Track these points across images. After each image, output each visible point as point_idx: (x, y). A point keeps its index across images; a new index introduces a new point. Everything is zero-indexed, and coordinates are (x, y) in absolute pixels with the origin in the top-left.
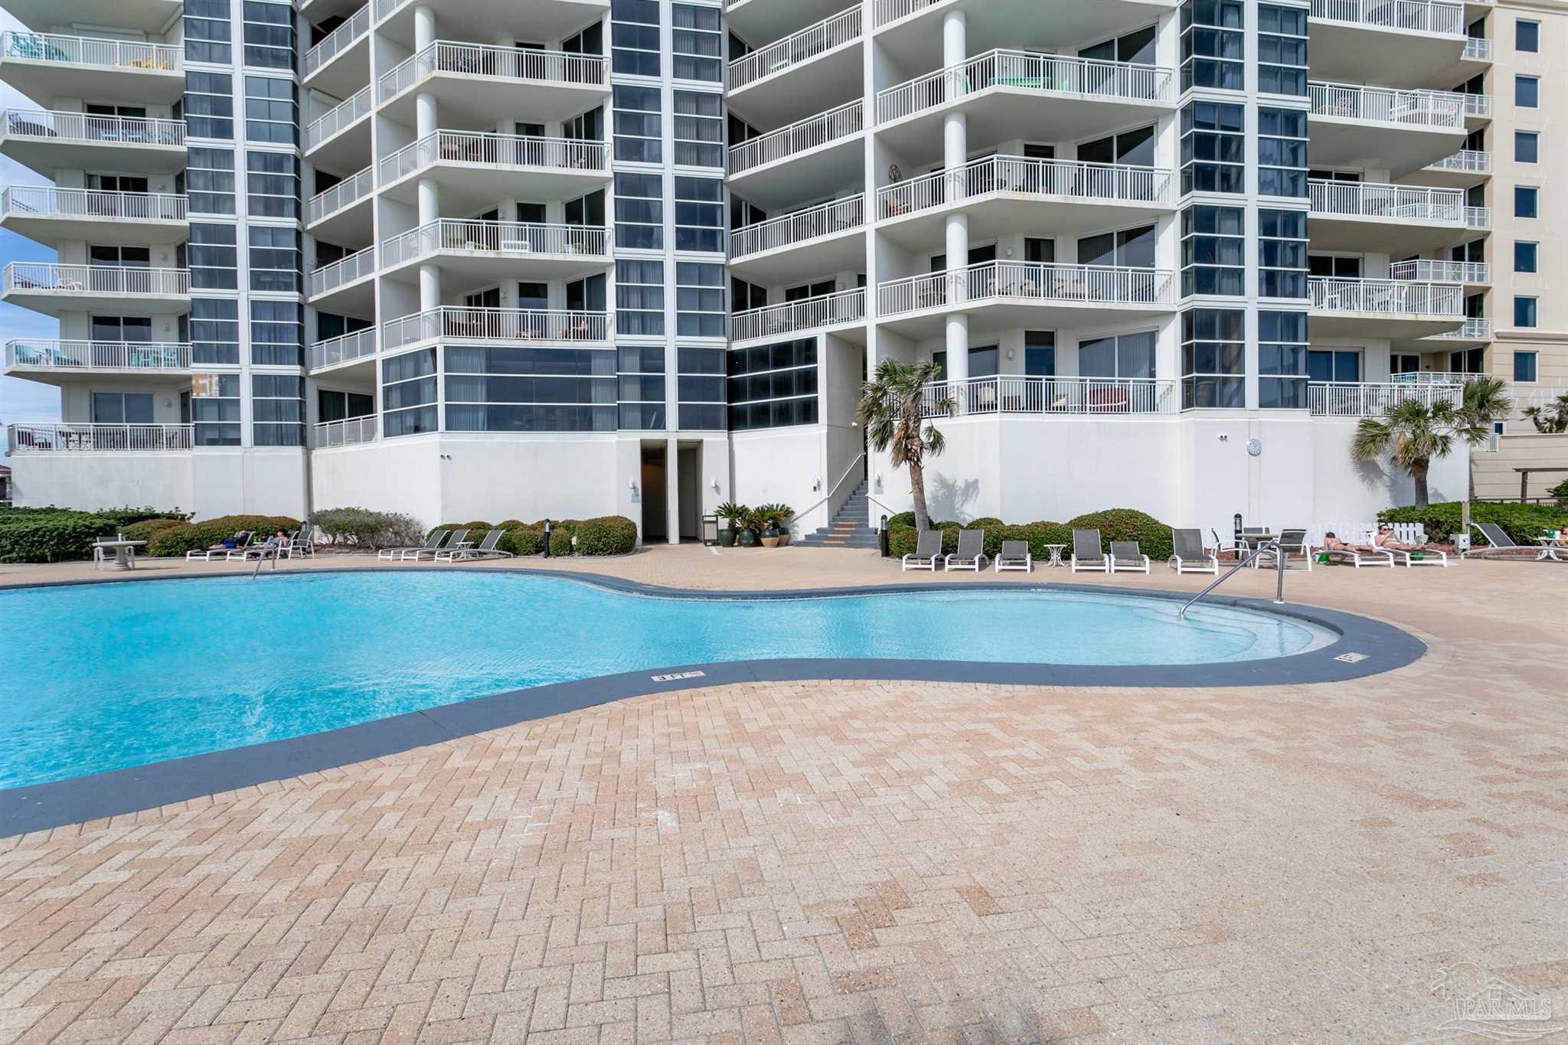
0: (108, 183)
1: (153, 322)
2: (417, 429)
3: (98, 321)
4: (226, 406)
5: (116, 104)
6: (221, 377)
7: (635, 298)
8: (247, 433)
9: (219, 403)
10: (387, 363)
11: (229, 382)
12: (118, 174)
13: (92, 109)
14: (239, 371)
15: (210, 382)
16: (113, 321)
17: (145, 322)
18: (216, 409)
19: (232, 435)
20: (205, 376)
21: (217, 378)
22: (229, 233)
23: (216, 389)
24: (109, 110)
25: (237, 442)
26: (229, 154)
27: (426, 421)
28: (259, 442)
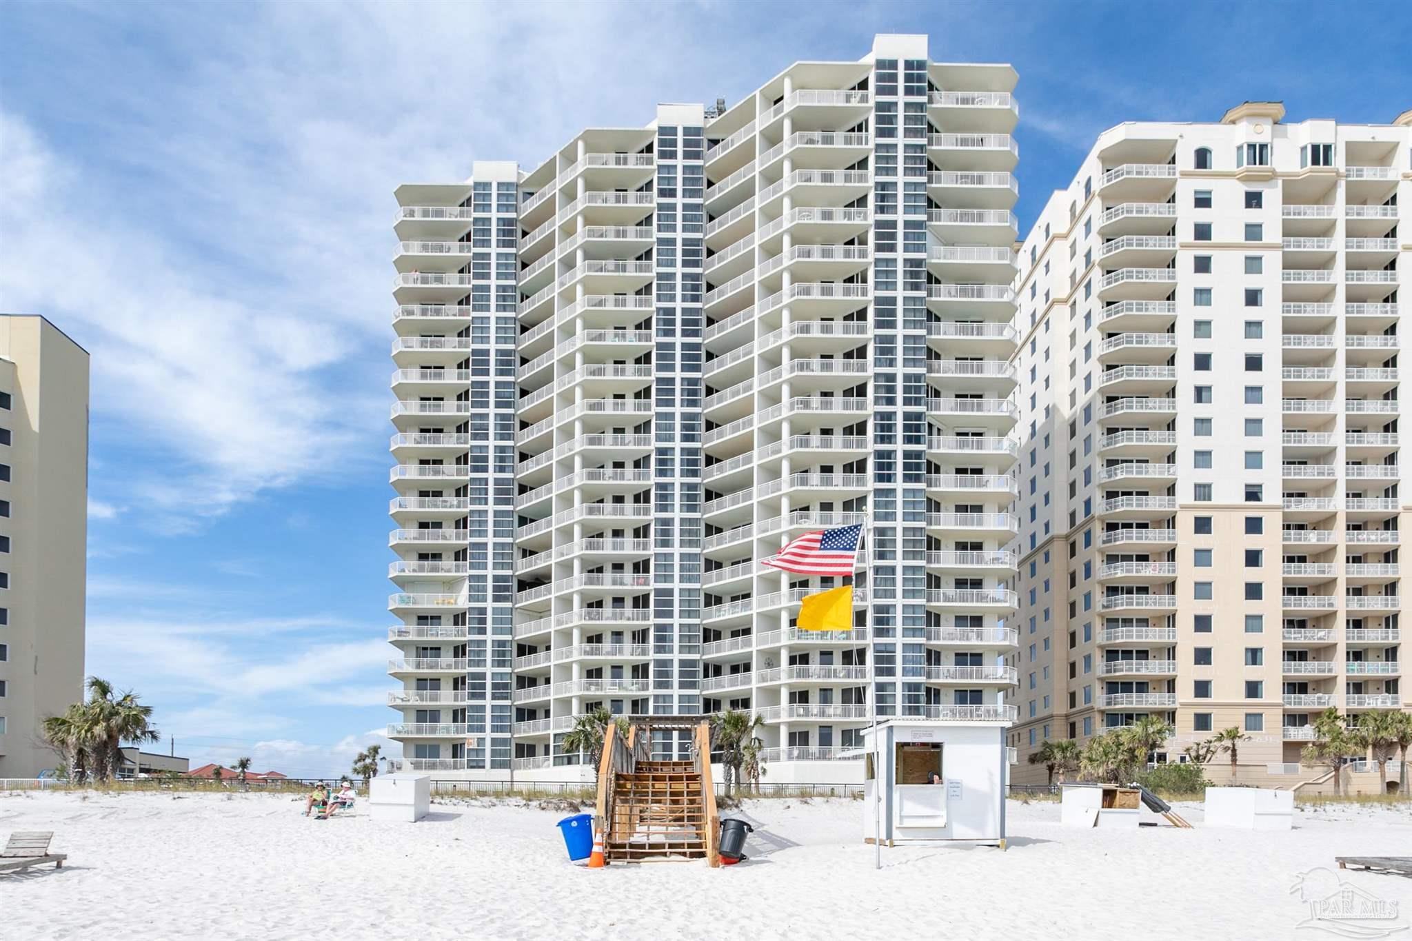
2: (569, 763)
4: (479, 751)
6: (478, 738)
7: (661, 710)
8: (488, 764)
9: (476, 750)
10: (555, 735)
11: (481, 741)
14: (485, 736)
15: (473, 740)
18: (475, 752)
19: (481, 764)
20: (471, 739)
21: (476, 739)
22: (483, 676)
23: (475, 743)
25: (483, 767)
27: (574, 759)
28: (493, 767)
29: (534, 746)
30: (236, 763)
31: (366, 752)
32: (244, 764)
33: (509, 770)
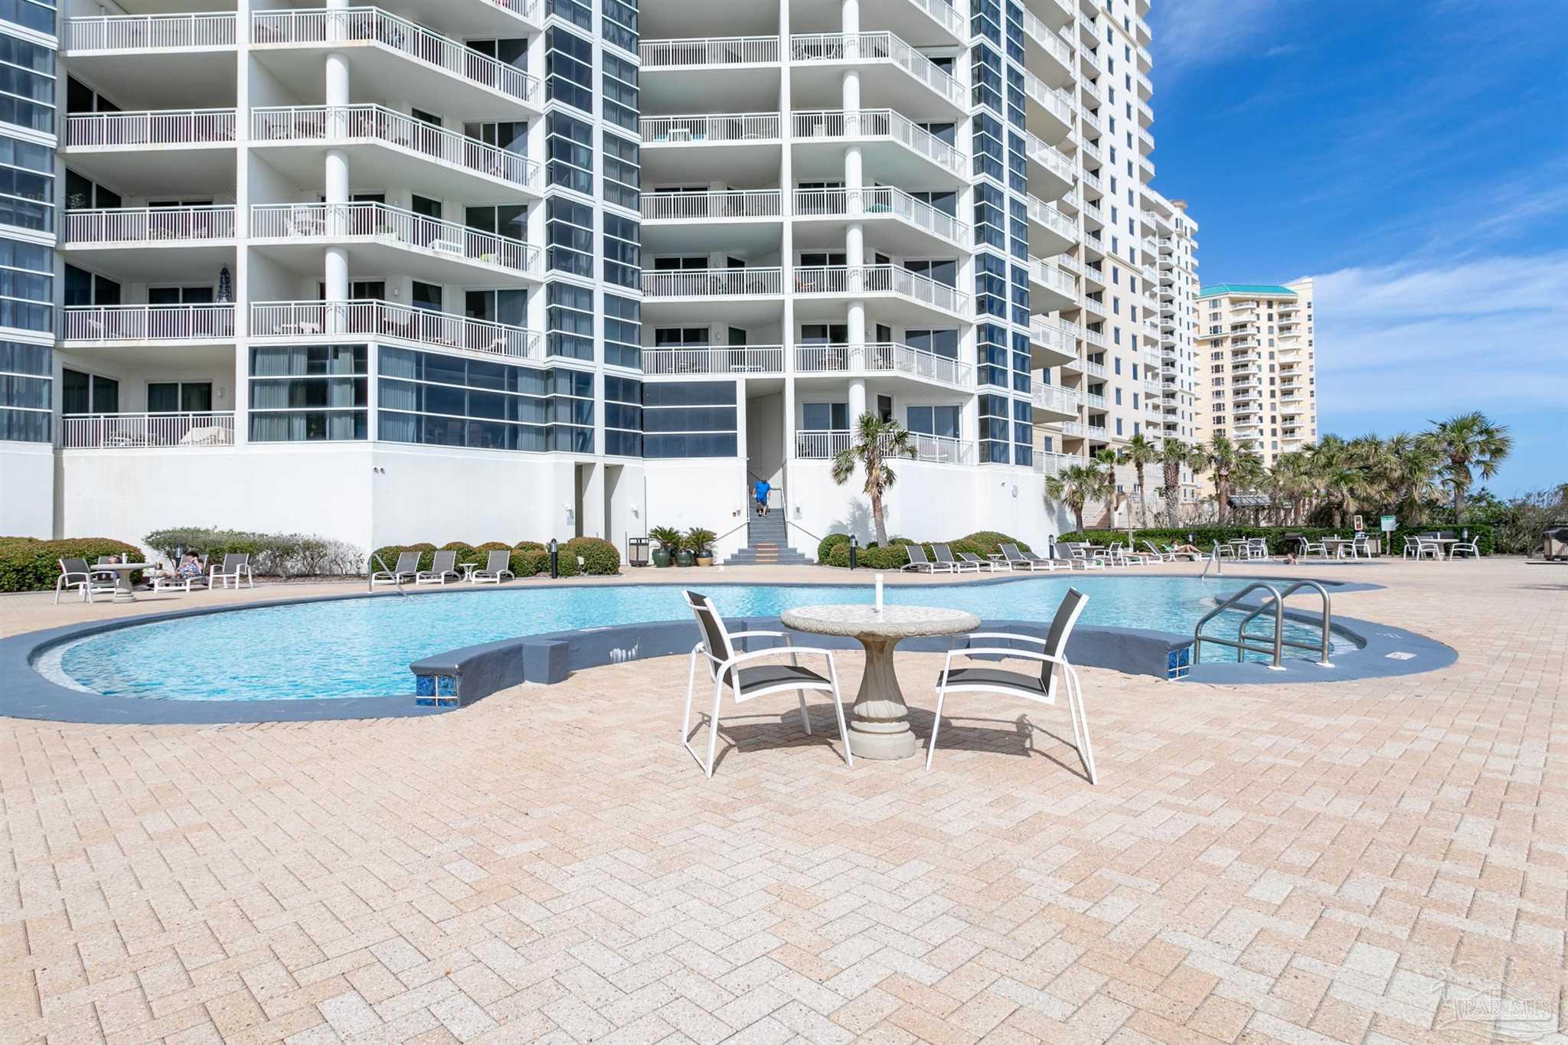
7: (567, 322)
27: (340, 427)
33: (47, 447)
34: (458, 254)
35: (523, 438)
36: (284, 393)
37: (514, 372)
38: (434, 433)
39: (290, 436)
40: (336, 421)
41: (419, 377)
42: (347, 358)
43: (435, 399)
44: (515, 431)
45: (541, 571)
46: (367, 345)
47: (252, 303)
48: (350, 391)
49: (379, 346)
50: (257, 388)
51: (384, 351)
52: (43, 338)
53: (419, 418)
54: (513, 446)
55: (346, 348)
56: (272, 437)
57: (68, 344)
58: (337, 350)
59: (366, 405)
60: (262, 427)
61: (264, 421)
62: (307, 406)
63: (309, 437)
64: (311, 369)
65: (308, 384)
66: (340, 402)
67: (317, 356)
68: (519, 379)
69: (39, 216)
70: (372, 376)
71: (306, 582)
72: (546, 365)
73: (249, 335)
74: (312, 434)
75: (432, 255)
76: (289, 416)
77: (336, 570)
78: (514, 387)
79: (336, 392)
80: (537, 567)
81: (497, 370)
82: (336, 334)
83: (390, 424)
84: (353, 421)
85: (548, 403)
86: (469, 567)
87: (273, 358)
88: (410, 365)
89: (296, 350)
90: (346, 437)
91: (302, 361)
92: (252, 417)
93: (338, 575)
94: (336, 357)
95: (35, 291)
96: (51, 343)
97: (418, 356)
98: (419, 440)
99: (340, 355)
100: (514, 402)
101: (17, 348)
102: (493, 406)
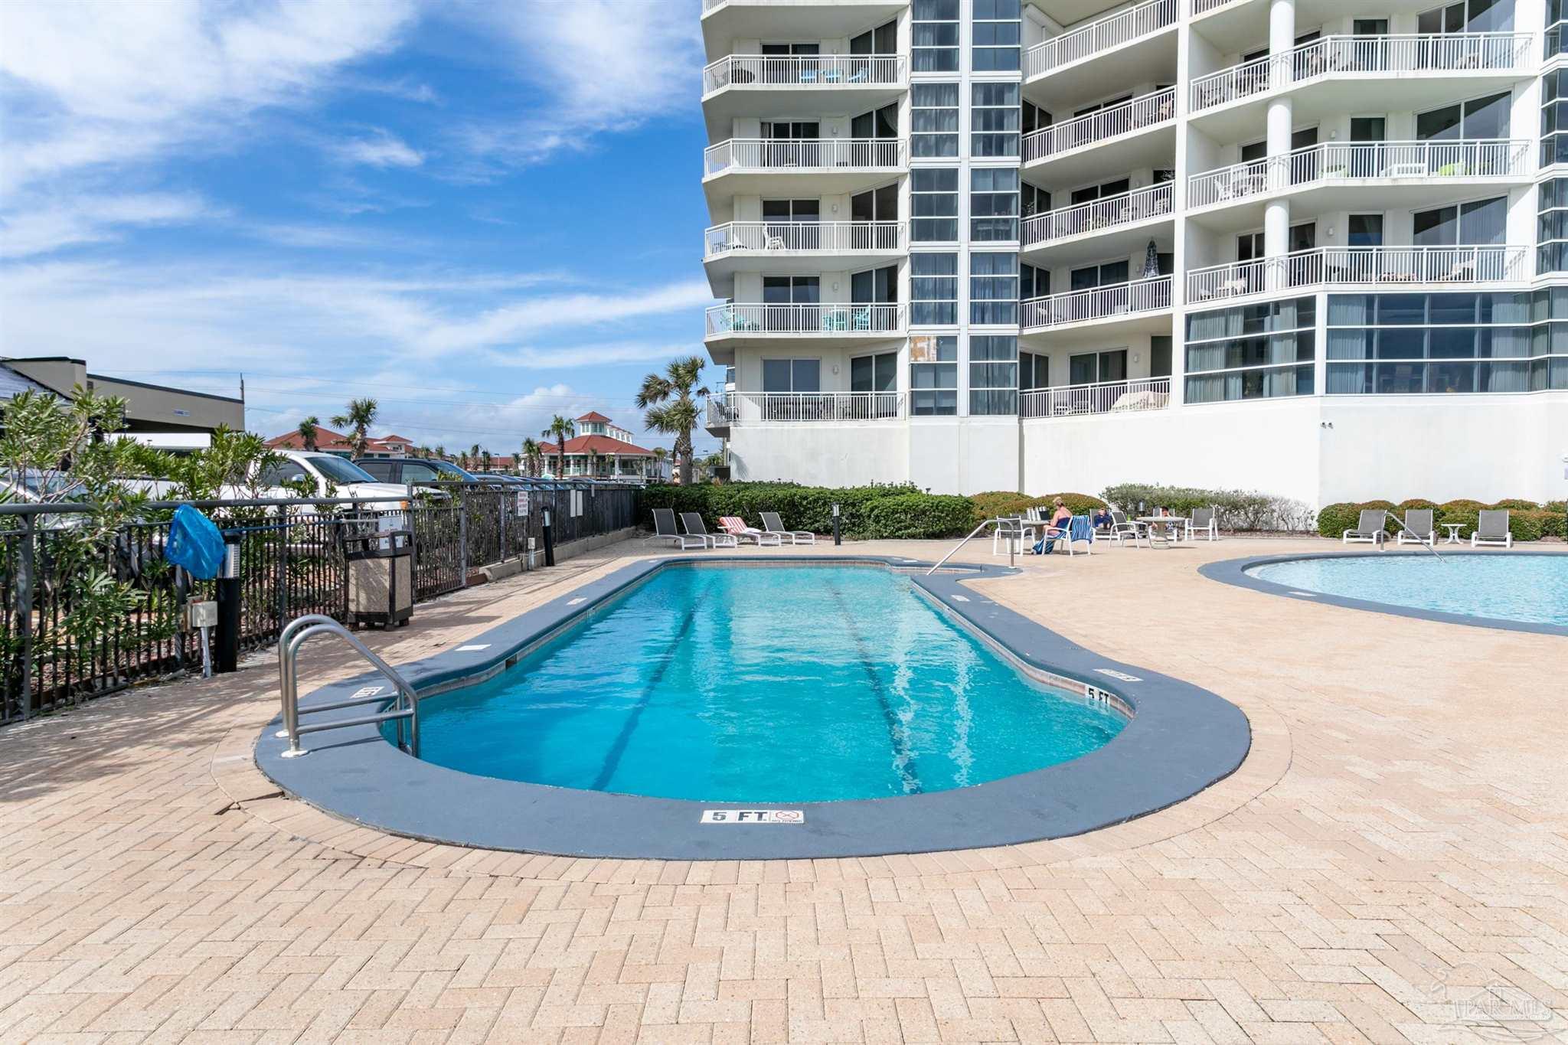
0: (781, 131)
1: (821, 281)
3: (770, 282)
4: (942, 371)
5: (790, 42)
6: (939, 339)
8: (963, 401)
9: (935, 368)
10: (1191, 319)
11: (947, 344)
12: (790, 119)
13: (767, 49)
14: (957, 332)
15: (928, 345)
16: (783, 282)
17: (815, 281)
18: (932, 375)
19: (945, 403)
20: (923, 338)
21: (935, 341)
23: (933, 352)
24: (783, 49)
25: (951, 411)
26: (954, 88)
28: (974, 411)
29: (1043, 361)
30: (345, 413)
31: (664, 375)
32: (362, 414)
33: (1014, 418)
34: (1420, 175)
35: (1496, 377)
36: (1219, 355)
37: (1488, 301)
38: (1387, 381)
39: (1226, 396)
40: (1275, 377)
41: (1370, 321)
42: (1290, 313)
43: (1390, 344)
44: (1487, 370)
45: (1547, 534)
46: (1315, 297)
47: (1188, 272)
48: (1292, 346)
49: (1329, 295)
50: (1191, 353)
51: (1333, 299)
52: (1010, 329)
53: (1369, 366)
54: (1484, 387)
55: (1288, 303)
56: (1207, 398)
57: (1027, 332)
58: (1278, 305)
59: (1313, 358)
60: (1198, 389)
61: (1198, 383)
62: (1243, 366)
63: (1244, 396)
64: (1247, 328)
65: (1244, 343)
66: (1283, 357)
67: (1256, 315)
68: (1494, 307)
69: (1008, 228)
70: (1320, 328)
71: (1254, 536)
72: (1535, 285)
73: (1185, 303)
74: (1247, 392)
75: (1390, 184)
76: (1225, 377)
77: (1282, 526)
78: (1487, 317)
79: (1277, 348)
80: (1543, 531)
81: (1467, 300)
82: (1276, 288)
83: (1336, 376)
84: (1295, 376)
85: (1535, 332)
86: (1454, 528)
87: (1209, 322)
88: (1360, 311)
89: (1234, 311)
90: (1287, 393)
91: (1238, 322)
92: (1187, 379)
93: (1283, 531)
94: (1277, 312)
95: (1006, 291)
96: (1016, 333)
97: (1369, 299)
98: (1369, 390)
99: (1281, 310)
100: (1488, 335)
101: (995, 339)
102: (1462, 343)
